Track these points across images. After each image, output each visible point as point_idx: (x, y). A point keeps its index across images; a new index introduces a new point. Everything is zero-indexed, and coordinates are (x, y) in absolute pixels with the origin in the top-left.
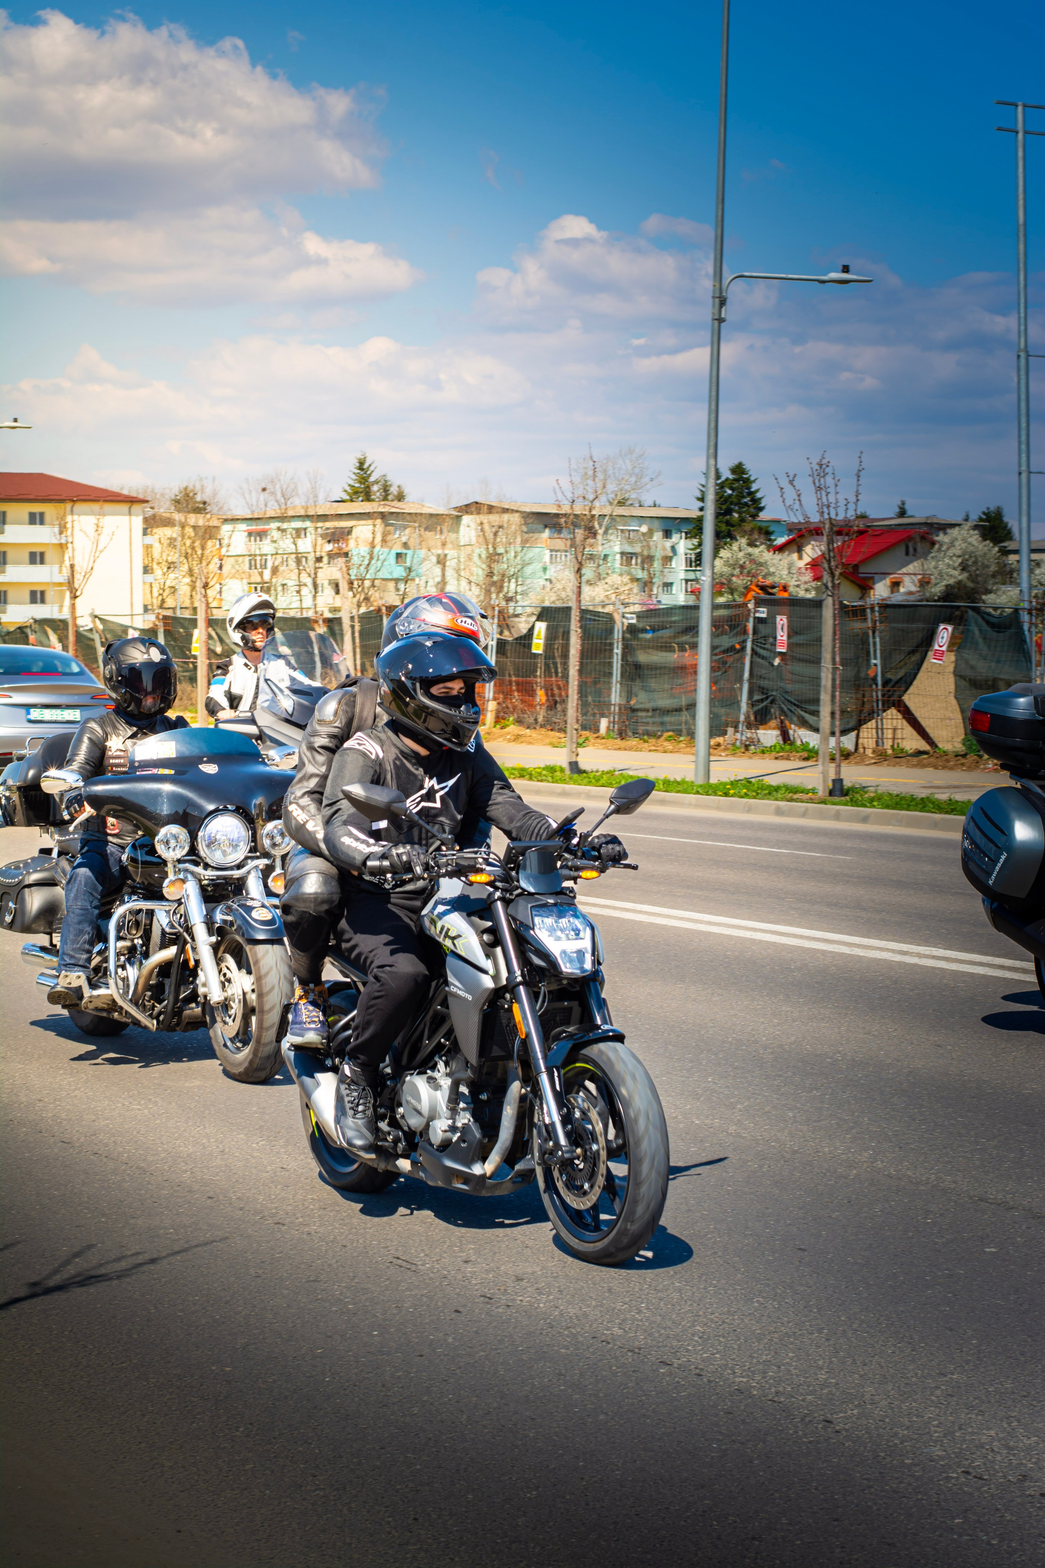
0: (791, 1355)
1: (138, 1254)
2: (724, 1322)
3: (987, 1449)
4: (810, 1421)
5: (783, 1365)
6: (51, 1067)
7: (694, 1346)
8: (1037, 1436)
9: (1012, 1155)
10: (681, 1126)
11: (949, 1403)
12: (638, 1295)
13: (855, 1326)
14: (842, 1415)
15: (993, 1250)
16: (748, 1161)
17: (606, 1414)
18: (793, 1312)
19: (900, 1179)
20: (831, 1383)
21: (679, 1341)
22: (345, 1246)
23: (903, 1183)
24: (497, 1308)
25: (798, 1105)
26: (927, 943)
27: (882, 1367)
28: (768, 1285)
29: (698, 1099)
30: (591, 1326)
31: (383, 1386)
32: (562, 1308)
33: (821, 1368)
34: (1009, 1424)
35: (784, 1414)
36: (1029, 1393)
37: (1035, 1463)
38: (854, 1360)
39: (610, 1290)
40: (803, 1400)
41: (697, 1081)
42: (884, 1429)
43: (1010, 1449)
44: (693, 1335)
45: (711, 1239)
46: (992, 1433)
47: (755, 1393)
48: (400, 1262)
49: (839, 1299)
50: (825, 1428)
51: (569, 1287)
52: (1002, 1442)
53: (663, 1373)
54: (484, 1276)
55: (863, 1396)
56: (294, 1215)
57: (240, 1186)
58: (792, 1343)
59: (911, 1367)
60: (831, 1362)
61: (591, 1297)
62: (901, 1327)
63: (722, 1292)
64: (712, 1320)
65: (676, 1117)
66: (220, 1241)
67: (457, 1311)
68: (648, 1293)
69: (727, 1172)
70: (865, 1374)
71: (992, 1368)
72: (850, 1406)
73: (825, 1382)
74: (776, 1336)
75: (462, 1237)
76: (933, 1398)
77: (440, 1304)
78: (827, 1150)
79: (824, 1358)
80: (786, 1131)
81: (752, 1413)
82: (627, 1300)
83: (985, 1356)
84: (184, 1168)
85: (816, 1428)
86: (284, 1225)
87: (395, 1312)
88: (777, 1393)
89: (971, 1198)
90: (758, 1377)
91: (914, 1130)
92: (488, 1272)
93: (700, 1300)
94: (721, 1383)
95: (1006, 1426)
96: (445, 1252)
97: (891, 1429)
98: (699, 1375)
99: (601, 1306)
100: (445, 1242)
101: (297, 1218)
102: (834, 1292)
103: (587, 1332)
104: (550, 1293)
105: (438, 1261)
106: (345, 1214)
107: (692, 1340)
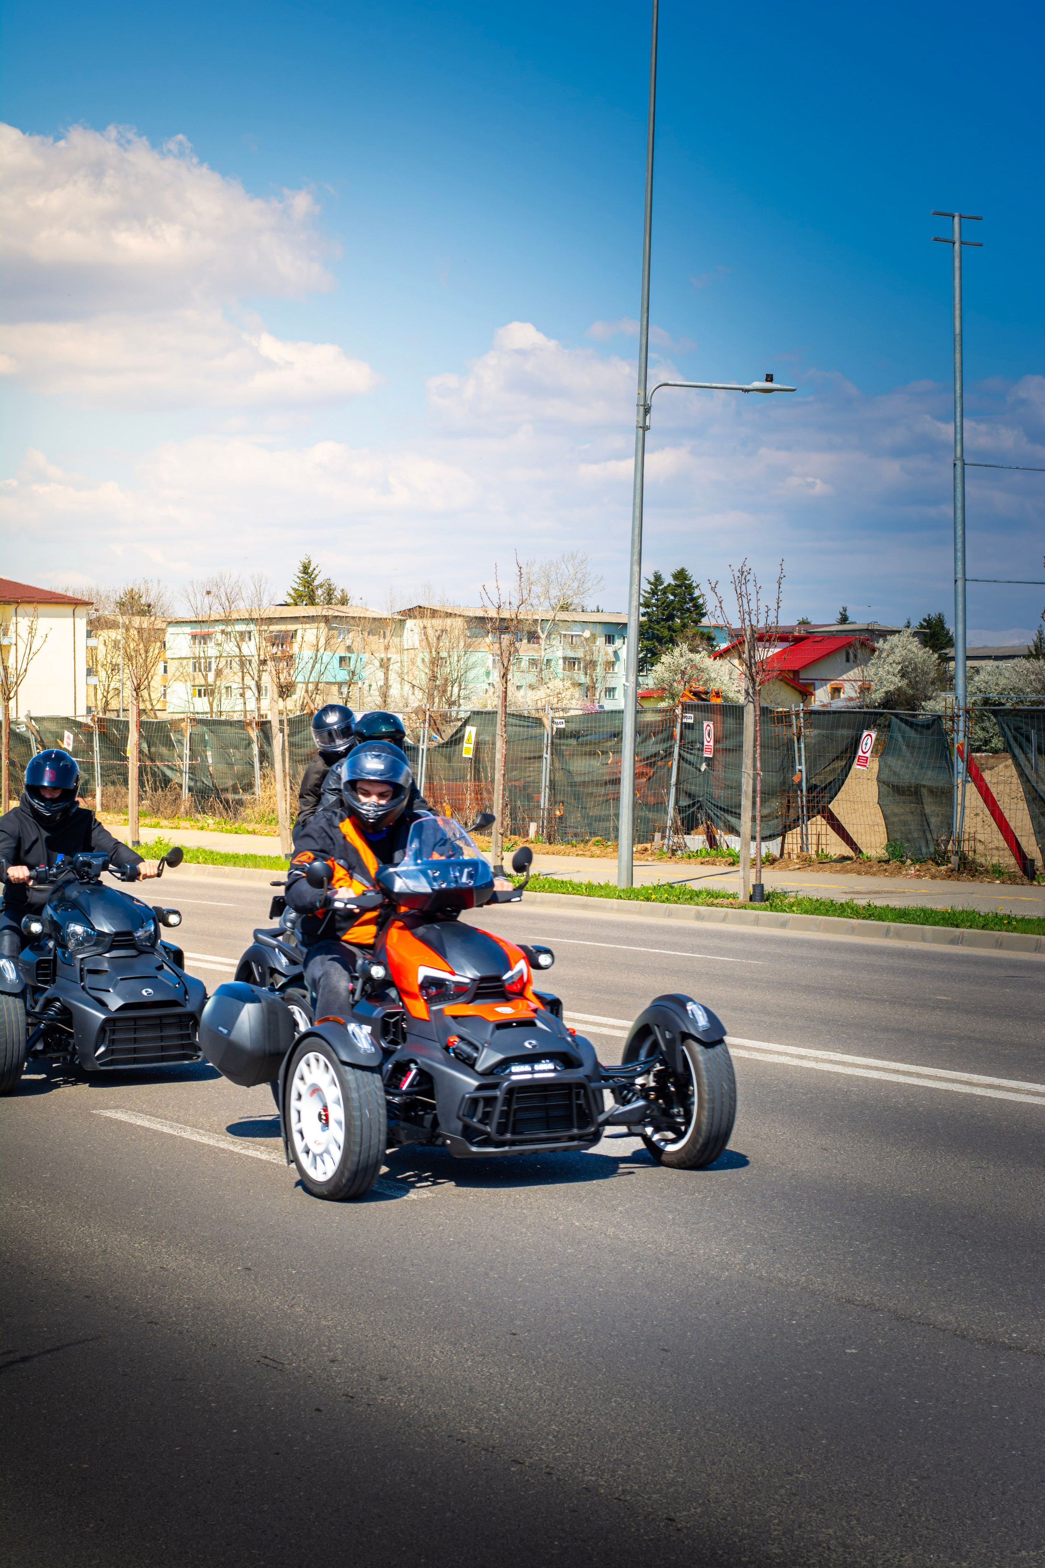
0: (642, 1454)
1: (10, 1352)
2: (579, 1421)
3: (824, 1548)
4: (653, 1519)
5: (633, 1464)
7: (547, 1445)
8: (874, 1535)
9: (884, 1258)
10: (561, 1227)
11: (791, 1502)
12: (498, 1394)
13: (708, 1426)
14: (684, 1513)
15: (854, 1351)
16: (623, 1263)
17: (453, 1512)
18: (649, 1412)
19: (770, 1281)
20: (678, 1482)
21: (533, 1440)
22: (214, 1345)
23: (773, 1285)
24: (357, 1406)
25: (679, 1208)
26: (826, 1047)
28: (628, 1385)
29: (581, 1201)
30: (448, 1425)
31: (237, 1483)
32: (422, 1407)
33: (670, 1467)
34: (848, 1523)
35: (628, 1512)
36: (871, 1492)
37: (870, 1561)
38: (703, 1459)
39: (471, 1390)
40: (649, 1499)
42: (725, 1527)
43: (845, 1546)
44: (548, 1434)
45: (577, 1339)
46: (831, 1531)
47: (602, 1491)
48: (268, 1360)
49: (696, 1399)
50: (666, 1526)
51: (431, 1386)
52: (840, 1540)
53: (514, 1472)
54: (349, 1375)
55: (708, 1495)
56: (168, 1314)
57: (119, 1285)
58: (644, 1443)
59: (759, 1466)
60: (680, 1461)
61: (452, 1397)
62: (754, 1427)
63: (582, 1391)
64: (568, 1420)
66: (92, 1340)
67: (318, 1410)
68: (508, 1393)
69: (600, 1273)
70: (713, 1473)
71: (839, 1467)
72: (695, 1504)
73: (673, 1481)
74: (630, 1435)
75: (332, 1337)
76: (777, 1497)
77: (302, 1402)
78: (701, 1251)
79: (674, 1458)
80: (664, 1234)
81: (597, 1511)
82: (487, 1399)
83: (833, 1456)
84: (64, 1268)
85: (659, 1526)
86: (156, 1324)
87: (256, 1410)
88: (624, 1491)
89: (838, 1300)
90: (607, 1476)
91: (790, 1233)
93: (558, 1400)
94: (570, 1482)
95: (844, 1524)
96: (313, 1352)
97: (732, 1527)
98: (549, 1474)
99: (461, 1405)
100: (314, 1342)
101: (171, 1318)
102: (692, 1392)
103: (443, 1431)
104: (411, 1392)
105: (304, 1360)
106: (218, 1314)
107: (546, 1439)
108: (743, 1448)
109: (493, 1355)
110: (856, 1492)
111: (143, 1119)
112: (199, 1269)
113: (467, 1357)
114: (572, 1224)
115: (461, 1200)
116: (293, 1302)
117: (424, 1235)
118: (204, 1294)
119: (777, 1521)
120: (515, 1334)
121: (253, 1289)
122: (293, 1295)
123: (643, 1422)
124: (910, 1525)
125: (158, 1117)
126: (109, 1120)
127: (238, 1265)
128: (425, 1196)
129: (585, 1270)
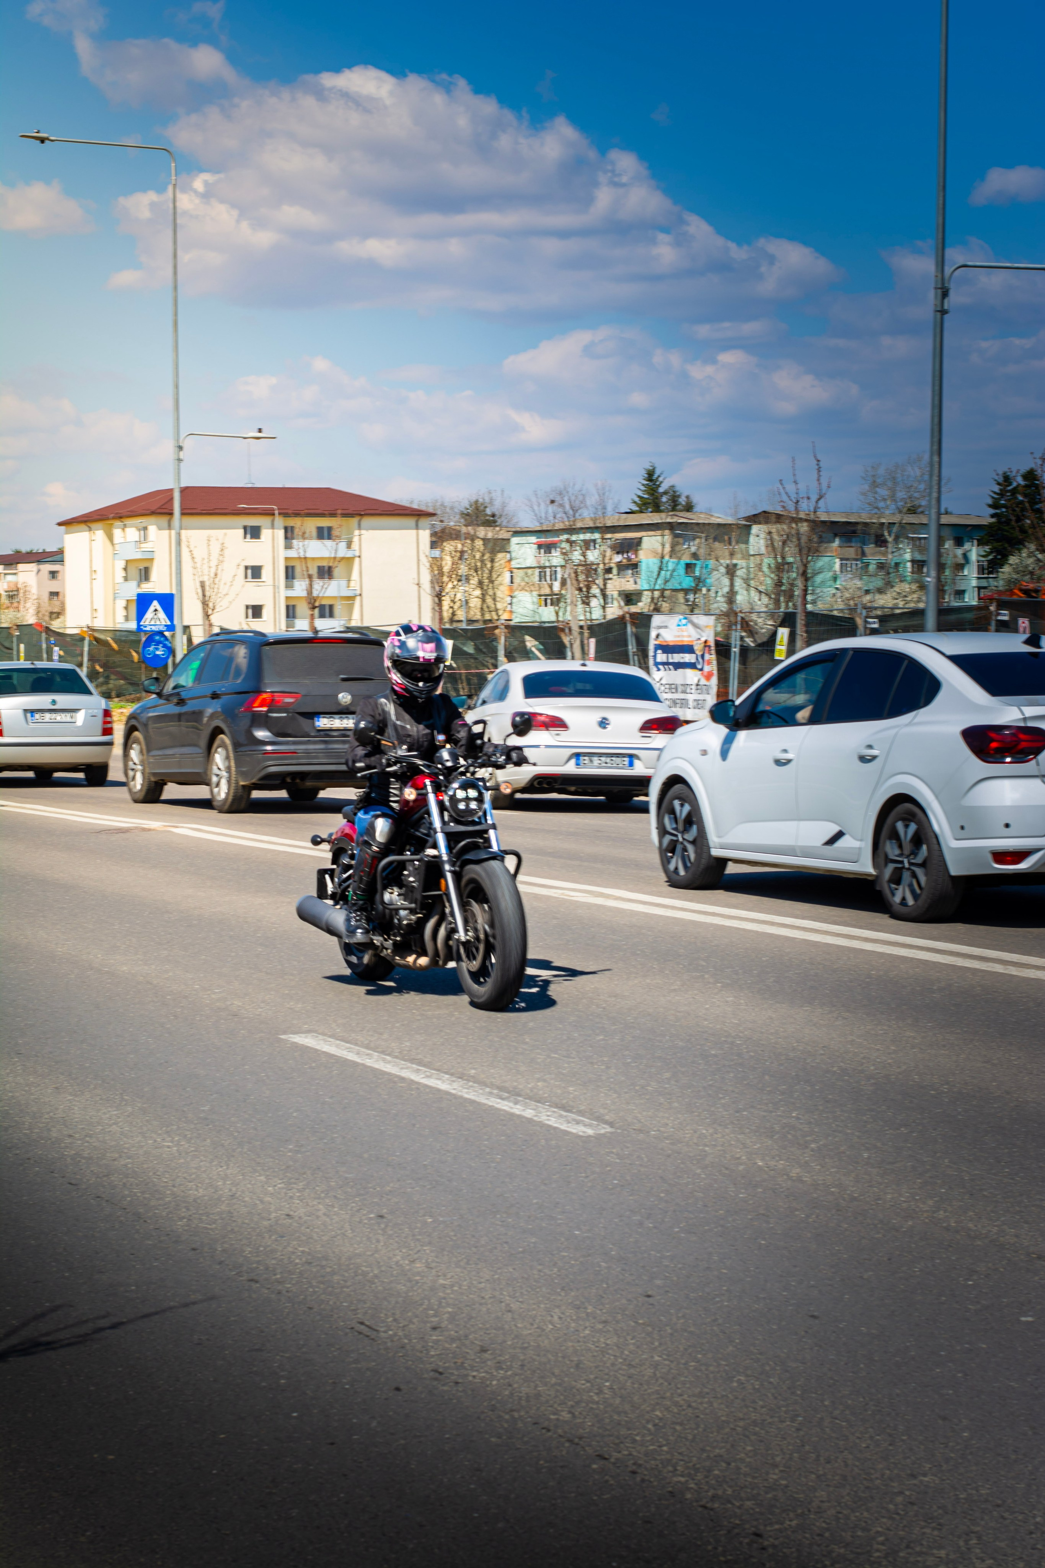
2: (689, 1406)
4: (738, 1534)
5: (735, 1461)
6: (101, 1099)
7: (643, 1436)
10: (741, 1168)
11: (906, 1514)
12: (607, 1371)
13: (837, 1412)
14: (776, 1526)
15: (1030, 1319)
16: (797, 1210)
17: (508, 1521)
18: (773, 1394)
19: (957, 1232)
20: (780, 1485)
21: (629, 1429)
22: (310, 1308)
23: (958, 1237)
24: (443, 1385)
25: (879, 1144)
27: (846, 1465)
28: (759, 1361)
30: (538, 1409)
31: (273, 1481)
32: (515, 1386)
33: (775, 1466)
34: (966, 1542)
35: (711, 1524)
36: (1004, 1502)
38: (818, 1456)
39: (577, 1366)
40: (739, 1507)
41: (780, 1116)
42: (819, 1545)
44: (648, 1422)
45: (718, 1302)
46: (942, 1553)
47: (689, 1496)
48: (362, 1327)
49: (831, 1378)
50: (750, 1544)
51: (534, 1360)
53: (594, 1470)
54: (447, 1345)
55: (810, 1503)
56: (274, 1270)
57: (233, 1236)
58: (755, 1434)
59: (881, 1466)
60: (791, 1458)
61: (553, 1374)
62: (888, 1415)
63: (703, 1368)
64: (676, 1404)
65: (738, 1158)
67: (398, 1389)
68: (620, 1369)
69: (768, 1222)
70: (825, 1474)
71: (974, 1468)
72: (792, 1515)
73: (774, 1484)
74: (741, 1424)
75: (444, 1298)
76: (891, 1507)
77: (383, 1379)
78: (889, 1196)
79: (784, 1454)
80: (853, 1175)
81: (674, 1523)
82: (592, 1377)
83: (971, 1453)
84: (183, 1215)
85: (741, 1543)
86: (257, 1282)
87: (328, 1389)
88: (714, 1498)
89: (1028, 1255)
90: (700, 1476)
91: (994, 1174)
92: (453, 1340)
93: (673, 1378)
94: (655, 1483)
95: (961, 1543)
96: (417, 1316)
97: (827, 1546)
98: (634, 1472)
99: (560, 1385)
100: (422, 1305)
101: (275, 1275)
102: (830, 1370)
103: (530, 1417)
104: (510, 1368)
105: (404, 1326)
106: (328, 1270)
107: (644, 1427)
108: (869, 1442)
109: (618, 1322)
110: (986, 1501)
111: (330, 1045)
112: (328, 1216)
113: (587, 1324)
114: (756, 1163)
115: (641, 1136)
116: (416, 1256)
117: (587, 1177)
118: (323, 1246)
119: (881, 1539)
120: (649, 1296)
121: (378, 1241)
122: (419, 1248)
123: (762, 1407)
124: (1039, 1546)
125: (347, 1042)
126: (295, 1046)
127: (371, 1212)
128: (602, 1131)
129: (751, 1219)
